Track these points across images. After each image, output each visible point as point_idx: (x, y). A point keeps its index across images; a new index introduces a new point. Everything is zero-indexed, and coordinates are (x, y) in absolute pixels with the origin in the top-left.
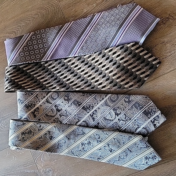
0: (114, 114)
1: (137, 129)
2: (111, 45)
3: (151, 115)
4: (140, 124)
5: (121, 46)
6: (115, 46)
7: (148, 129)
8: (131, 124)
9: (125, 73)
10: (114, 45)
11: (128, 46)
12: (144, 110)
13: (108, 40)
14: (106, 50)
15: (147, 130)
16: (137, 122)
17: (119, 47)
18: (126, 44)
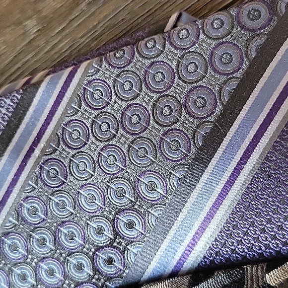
5: (224, 281)
18: (257, 269)
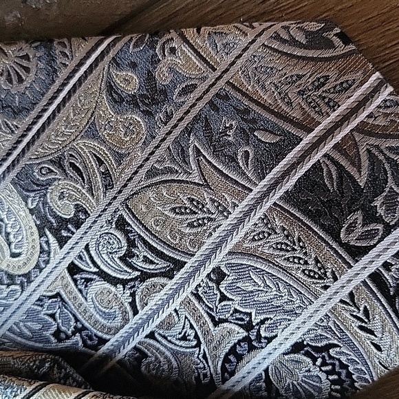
0: (30, 222)
1: (240, 358)
3: (371, 217)
4: (262, 307)
7: (342, 354)
8: (183, 313)
12: (301, 172)
15: (337, 369)
16: (239, 291)
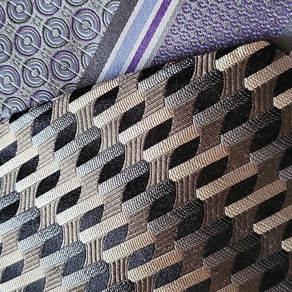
2: (107, 67)
5: (174, 70)
6: (131, 69)
9: (211, 248)
10: (125, 68)
11: (223, 64)
13: (87, 36)
14: (75, 96)
17: (160, 78)
18: (207, 57)
